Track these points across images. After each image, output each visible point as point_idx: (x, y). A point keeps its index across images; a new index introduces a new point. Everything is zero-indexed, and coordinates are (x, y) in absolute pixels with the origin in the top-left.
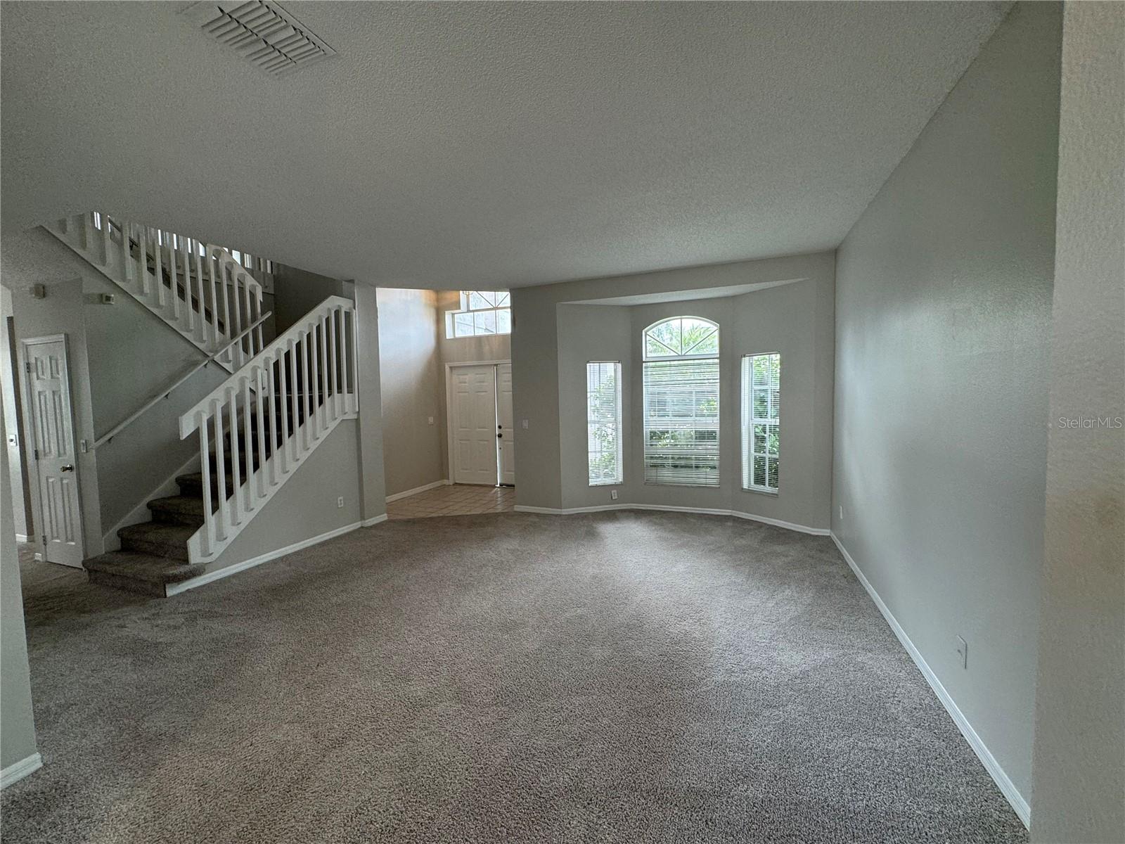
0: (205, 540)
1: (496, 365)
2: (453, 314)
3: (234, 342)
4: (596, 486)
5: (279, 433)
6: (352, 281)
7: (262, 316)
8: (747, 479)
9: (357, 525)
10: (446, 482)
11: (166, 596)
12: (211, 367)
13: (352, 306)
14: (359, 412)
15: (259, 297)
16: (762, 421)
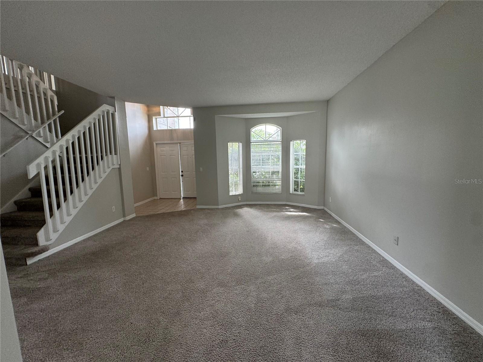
0: (47, 233)
1: (180, 143)
2: (156, 118)
3: (44, 126)
4: (233, 195)
5: (82, 175)
6: (113, 98)
7: (58, 113)
8: (291, 190)
9: (121, 220)
10: (155, 198)
11: (27, 265)
12: (30, 140)
13: (114, 111)
14: (120, 165)
15: (56, 103)
16: (297, 167)
